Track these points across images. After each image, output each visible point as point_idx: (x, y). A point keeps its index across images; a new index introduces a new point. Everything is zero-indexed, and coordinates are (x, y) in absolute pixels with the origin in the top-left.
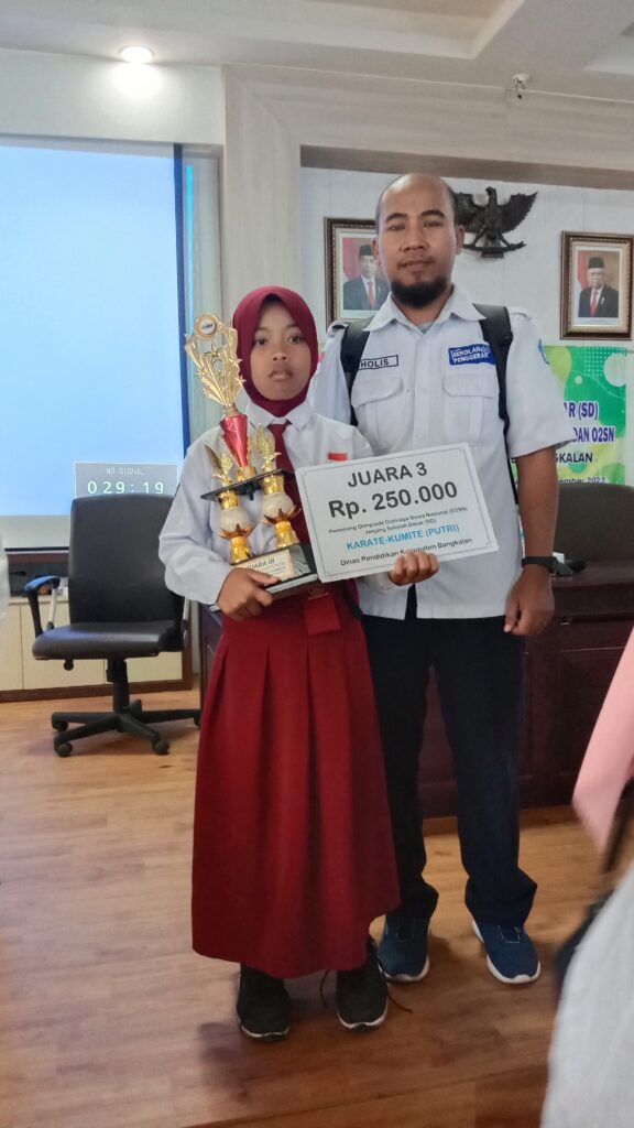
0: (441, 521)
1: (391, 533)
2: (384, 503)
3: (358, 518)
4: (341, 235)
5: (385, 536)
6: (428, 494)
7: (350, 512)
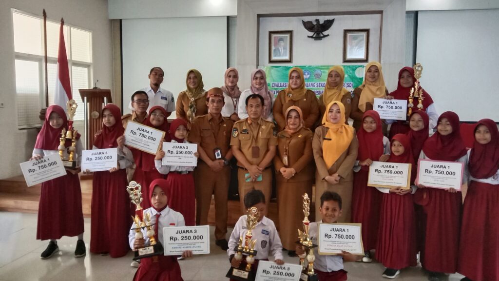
0: (197, 245)
1: (183, 246)
2: (184, 239)
3: (176, 242)
4: (273, 36)
5: (182, 247)
6: (195, 238)
7: (175, 240)
